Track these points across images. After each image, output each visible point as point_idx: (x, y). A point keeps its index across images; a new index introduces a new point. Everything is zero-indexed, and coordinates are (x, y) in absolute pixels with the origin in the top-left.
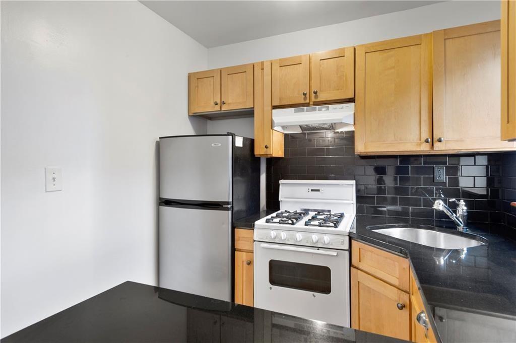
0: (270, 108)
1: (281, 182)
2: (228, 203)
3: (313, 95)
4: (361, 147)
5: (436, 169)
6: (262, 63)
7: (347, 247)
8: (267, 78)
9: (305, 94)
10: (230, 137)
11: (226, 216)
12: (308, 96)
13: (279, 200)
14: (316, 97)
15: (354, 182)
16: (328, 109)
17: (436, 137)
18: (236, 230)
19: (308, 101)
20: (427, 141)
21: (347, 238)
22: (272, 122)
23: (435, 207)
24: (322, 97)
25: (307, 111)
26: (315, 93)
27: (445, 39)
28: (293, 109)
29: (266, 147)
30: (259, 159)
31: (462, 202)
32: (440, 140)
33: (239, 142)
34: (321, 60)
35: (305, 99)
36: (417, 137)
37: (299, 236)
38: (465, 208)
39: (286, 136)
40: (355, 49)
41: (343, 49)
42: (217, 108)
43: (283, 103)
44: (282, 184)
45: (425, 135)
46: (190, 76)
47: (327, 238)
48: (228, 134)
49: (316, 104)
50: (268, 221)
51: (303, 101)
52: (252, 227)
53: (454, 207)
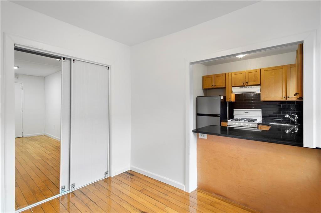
0: (231, 87)
1: (234, 109)
2: (219, 115)
3: (246, 83)
4: (262, 99)
5: (291, 106)
6: (229, 73)
7: (257, 127)
8: (230, 78)
9: (243, 83)
10: (220, 97)
11: (219, 118)
12: (244, 83)
13: (234, 115)
14: (247, 84)
15: (261, 110)
16: (251, 87)
17: (288, 96)
18: (222, 123)
19: (244, 85)
20: (285, 97)
21: (257, 125)
22: (232, 91)
23: (286, 116)
24: (249, 84)
25: (244, 88)
26: (247, 83)
27: (291, 67)
28: (239, 87)
29: (230, 99)
30: (227, 102)
31: (296, 116)
32: (289, 97)
33: (222, 98)
34: (249, 73)
35: (243, 84)
36: (281, 96)
37: (242, 124)
38: (297, 117)
39: (236, 95)
40: (260, 69)
41: (256, 70)
42: (213, 87)
43: (236, 86)
44: (235, 110)
45: (284, 95)
46: (203, 77)
47: (251, 125)
48: (220, 96)
49: (247, 86)
50: (231, 120)
51: (242, 85)
52: (227, 122)
53: (294, 117)
